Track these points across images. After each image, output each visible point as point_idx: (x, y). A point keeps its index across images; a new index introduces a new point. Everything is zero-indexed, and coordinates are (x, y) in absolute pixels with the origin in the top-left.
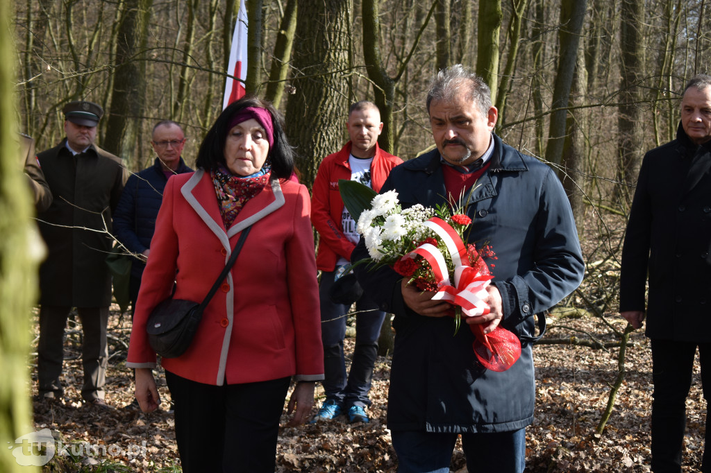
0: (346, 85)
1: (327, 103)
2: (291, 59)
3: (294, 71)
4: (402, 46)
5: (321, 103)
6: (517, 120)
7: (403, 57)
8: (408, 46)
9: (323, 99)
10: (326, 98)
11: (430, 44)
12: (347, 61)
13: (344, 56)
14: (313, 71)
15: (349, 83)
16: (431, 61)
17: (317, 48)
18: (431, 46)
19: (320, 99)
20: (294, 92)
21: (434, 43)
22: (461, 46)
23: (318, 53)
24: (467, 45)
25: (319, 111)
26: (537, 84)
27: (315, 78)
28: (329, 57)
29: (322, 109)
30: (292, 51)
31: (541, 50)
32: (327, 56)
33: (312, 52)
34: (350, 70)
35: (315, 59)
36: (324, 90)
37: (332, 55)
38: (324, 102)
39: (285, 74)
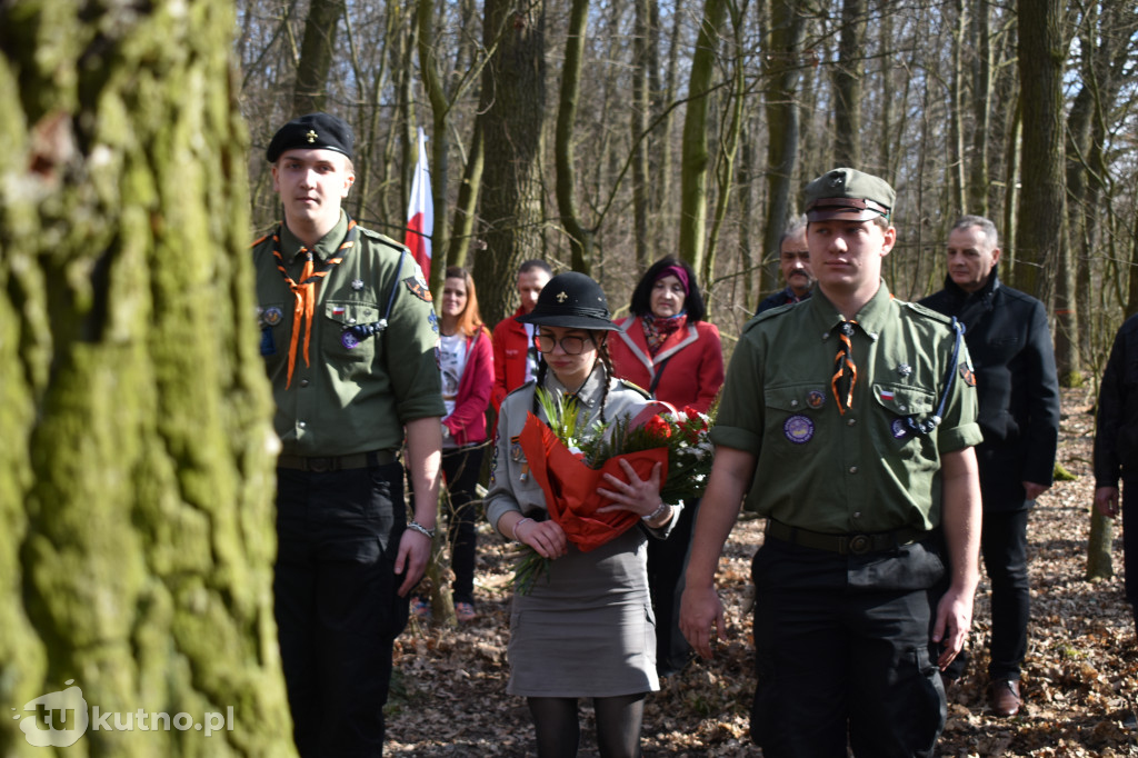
0: (539, 239)
1: (518, 258)
2: (476, 211)
3: (481, 224)
4: (595, 193)
5: (511, 258)
6: (727, 274)
7: (597, 205)
8: (603, 194)
9: (513, 254)
10: (517, 252)
11: (624, 189)
12: (540, 212)
13: (536, 205)
14: (503, 223)
15: (543, 236)
16: (627, 210)
17: (507, 198)
18: (626, 193)
19: (510, 254)
20: (485, 248)
21: (631, 190)
22: (660, 192)
23: (507, 203)
24: (667, 190)
25: (509, 268)
26: (744, 232)
27: (505, 231)
28: (520, 207)
29: (512, 265)
30: (478, 200)
31: (747, 196)
32: (517, 207)
33: (500, 201)
34: (544, 221)
35: (504, 210)
36: (515, 244)
37: (523, 206)
38: (515, 258)
39: (469, 228)
